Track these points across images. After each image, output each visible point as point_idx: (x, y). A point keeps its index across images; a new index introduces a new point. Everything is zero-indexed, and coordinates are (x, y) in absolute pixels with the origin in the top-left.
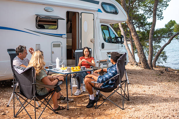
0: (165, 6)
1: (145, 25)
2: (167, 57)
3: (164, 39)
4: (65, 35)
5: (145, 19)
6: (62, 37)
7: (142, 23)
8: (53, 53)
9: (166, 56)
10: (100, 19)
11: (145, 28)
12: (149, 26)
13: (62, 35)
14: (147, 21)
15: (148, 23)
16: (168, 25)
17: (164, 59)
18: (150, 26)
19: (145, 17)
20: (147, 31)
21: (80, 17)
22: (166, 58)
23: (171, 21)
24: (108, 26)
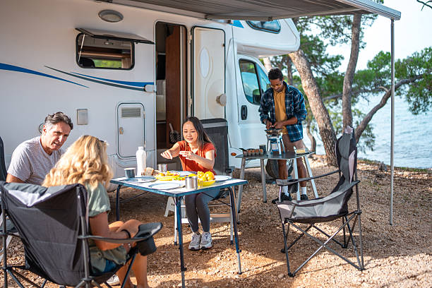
0: (370, 18)
1: (322, 62)
2: (374, 137)
3: (366, 94)
4: (153, 84)
5: (320, 48)
6: (144, 90)
7: (314, 58)
8: (120, 131)
9: (372, 136)
10: (238, 44)
11: (321, 70)
12: (332, 65)
13: (145, 84)
14: (326, 53)
15: (328, 57)
16: (374, 62)
17: (367, 143)
18: (334, 66)
19: (322, 44)
20: (326, 75)
21: (190, 38)
22: (373, 141)
23: (381, 53)
24: (254, 64)
